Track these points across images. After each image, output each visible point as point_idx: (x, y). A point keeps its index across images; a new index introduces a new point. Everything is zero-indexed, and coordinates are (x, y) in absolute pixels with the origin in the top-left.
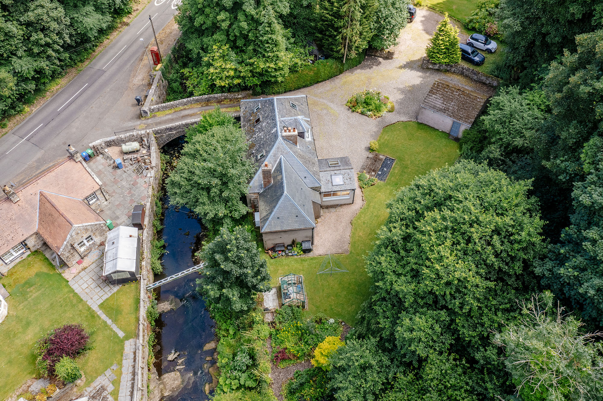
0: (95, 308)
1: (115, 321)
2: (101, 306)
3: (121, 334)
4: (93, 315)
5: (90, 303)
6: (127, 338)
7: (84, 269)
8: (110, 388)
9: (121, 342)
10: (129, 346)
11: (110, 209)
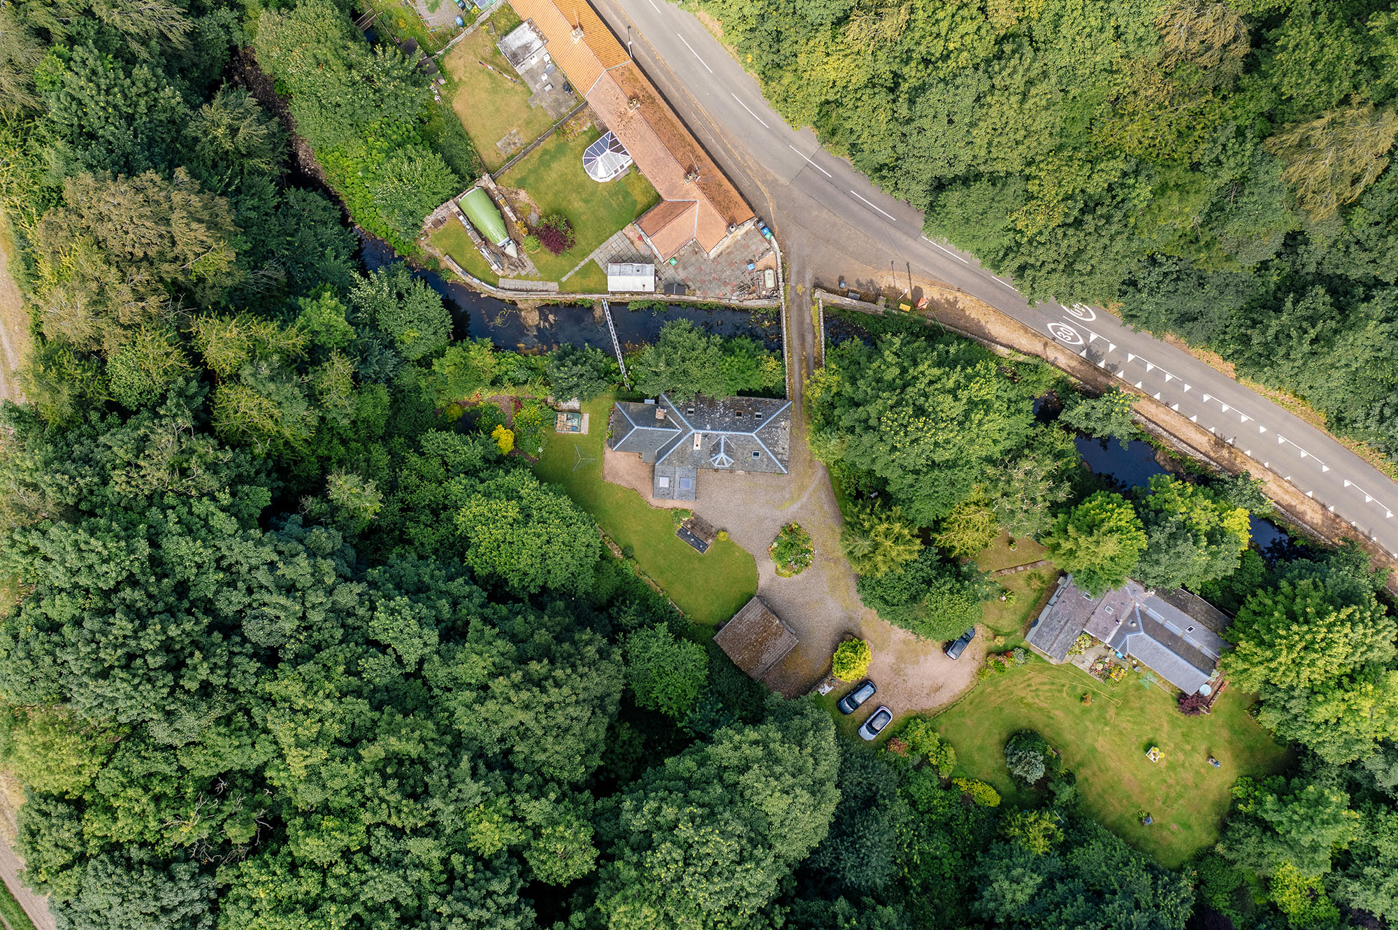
0: (592, 256)
1: (577, 273)
2: (593, 261)
3: (564, 279)
4: (585, 255)
5: (597, 251)
6: (560, 284)
7: (632, 243)
8: (523, 273)
9: (557, 279)
10: (554, 286)
11: (697, 260)
